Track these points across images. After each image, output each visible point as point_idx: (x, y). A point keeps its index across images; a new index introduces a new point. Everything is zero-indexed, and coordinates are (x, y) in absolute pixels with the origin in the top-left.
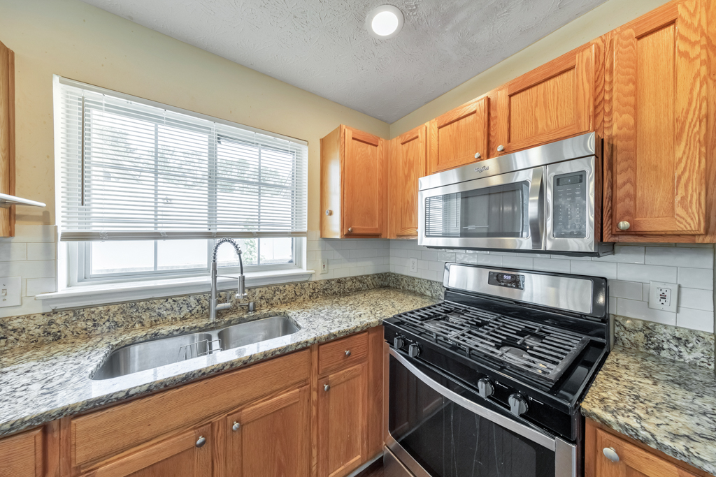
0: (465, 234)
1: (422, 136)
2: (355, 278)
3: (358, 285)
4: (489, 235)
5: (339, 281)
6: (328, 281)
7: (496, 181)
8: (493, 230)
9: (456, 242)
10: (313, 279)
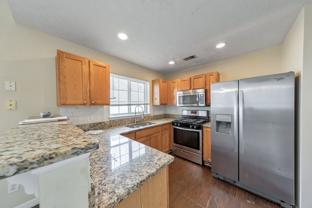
0: (183, 103)
1: (177, 82)
2: (160, 115)
3: (160, 117)
4: (190, 104)
5: (156, 116)
6: (154, 116)
7: (192, 94)
8: (191, 103)
9: (182, 105)
10: (151, 115)
